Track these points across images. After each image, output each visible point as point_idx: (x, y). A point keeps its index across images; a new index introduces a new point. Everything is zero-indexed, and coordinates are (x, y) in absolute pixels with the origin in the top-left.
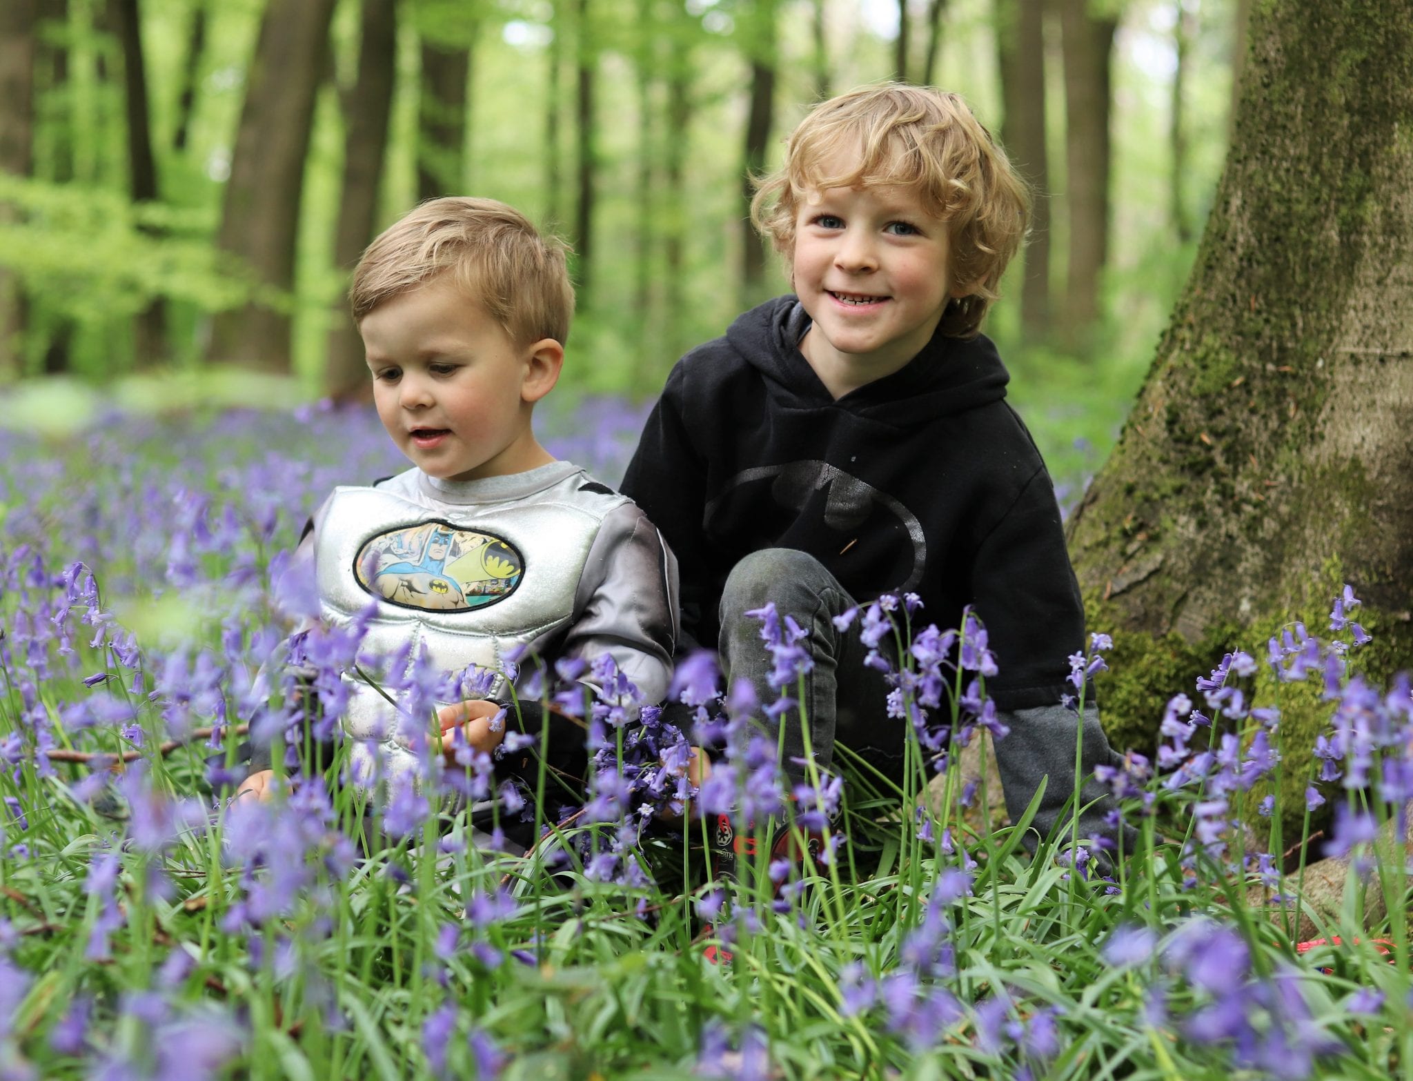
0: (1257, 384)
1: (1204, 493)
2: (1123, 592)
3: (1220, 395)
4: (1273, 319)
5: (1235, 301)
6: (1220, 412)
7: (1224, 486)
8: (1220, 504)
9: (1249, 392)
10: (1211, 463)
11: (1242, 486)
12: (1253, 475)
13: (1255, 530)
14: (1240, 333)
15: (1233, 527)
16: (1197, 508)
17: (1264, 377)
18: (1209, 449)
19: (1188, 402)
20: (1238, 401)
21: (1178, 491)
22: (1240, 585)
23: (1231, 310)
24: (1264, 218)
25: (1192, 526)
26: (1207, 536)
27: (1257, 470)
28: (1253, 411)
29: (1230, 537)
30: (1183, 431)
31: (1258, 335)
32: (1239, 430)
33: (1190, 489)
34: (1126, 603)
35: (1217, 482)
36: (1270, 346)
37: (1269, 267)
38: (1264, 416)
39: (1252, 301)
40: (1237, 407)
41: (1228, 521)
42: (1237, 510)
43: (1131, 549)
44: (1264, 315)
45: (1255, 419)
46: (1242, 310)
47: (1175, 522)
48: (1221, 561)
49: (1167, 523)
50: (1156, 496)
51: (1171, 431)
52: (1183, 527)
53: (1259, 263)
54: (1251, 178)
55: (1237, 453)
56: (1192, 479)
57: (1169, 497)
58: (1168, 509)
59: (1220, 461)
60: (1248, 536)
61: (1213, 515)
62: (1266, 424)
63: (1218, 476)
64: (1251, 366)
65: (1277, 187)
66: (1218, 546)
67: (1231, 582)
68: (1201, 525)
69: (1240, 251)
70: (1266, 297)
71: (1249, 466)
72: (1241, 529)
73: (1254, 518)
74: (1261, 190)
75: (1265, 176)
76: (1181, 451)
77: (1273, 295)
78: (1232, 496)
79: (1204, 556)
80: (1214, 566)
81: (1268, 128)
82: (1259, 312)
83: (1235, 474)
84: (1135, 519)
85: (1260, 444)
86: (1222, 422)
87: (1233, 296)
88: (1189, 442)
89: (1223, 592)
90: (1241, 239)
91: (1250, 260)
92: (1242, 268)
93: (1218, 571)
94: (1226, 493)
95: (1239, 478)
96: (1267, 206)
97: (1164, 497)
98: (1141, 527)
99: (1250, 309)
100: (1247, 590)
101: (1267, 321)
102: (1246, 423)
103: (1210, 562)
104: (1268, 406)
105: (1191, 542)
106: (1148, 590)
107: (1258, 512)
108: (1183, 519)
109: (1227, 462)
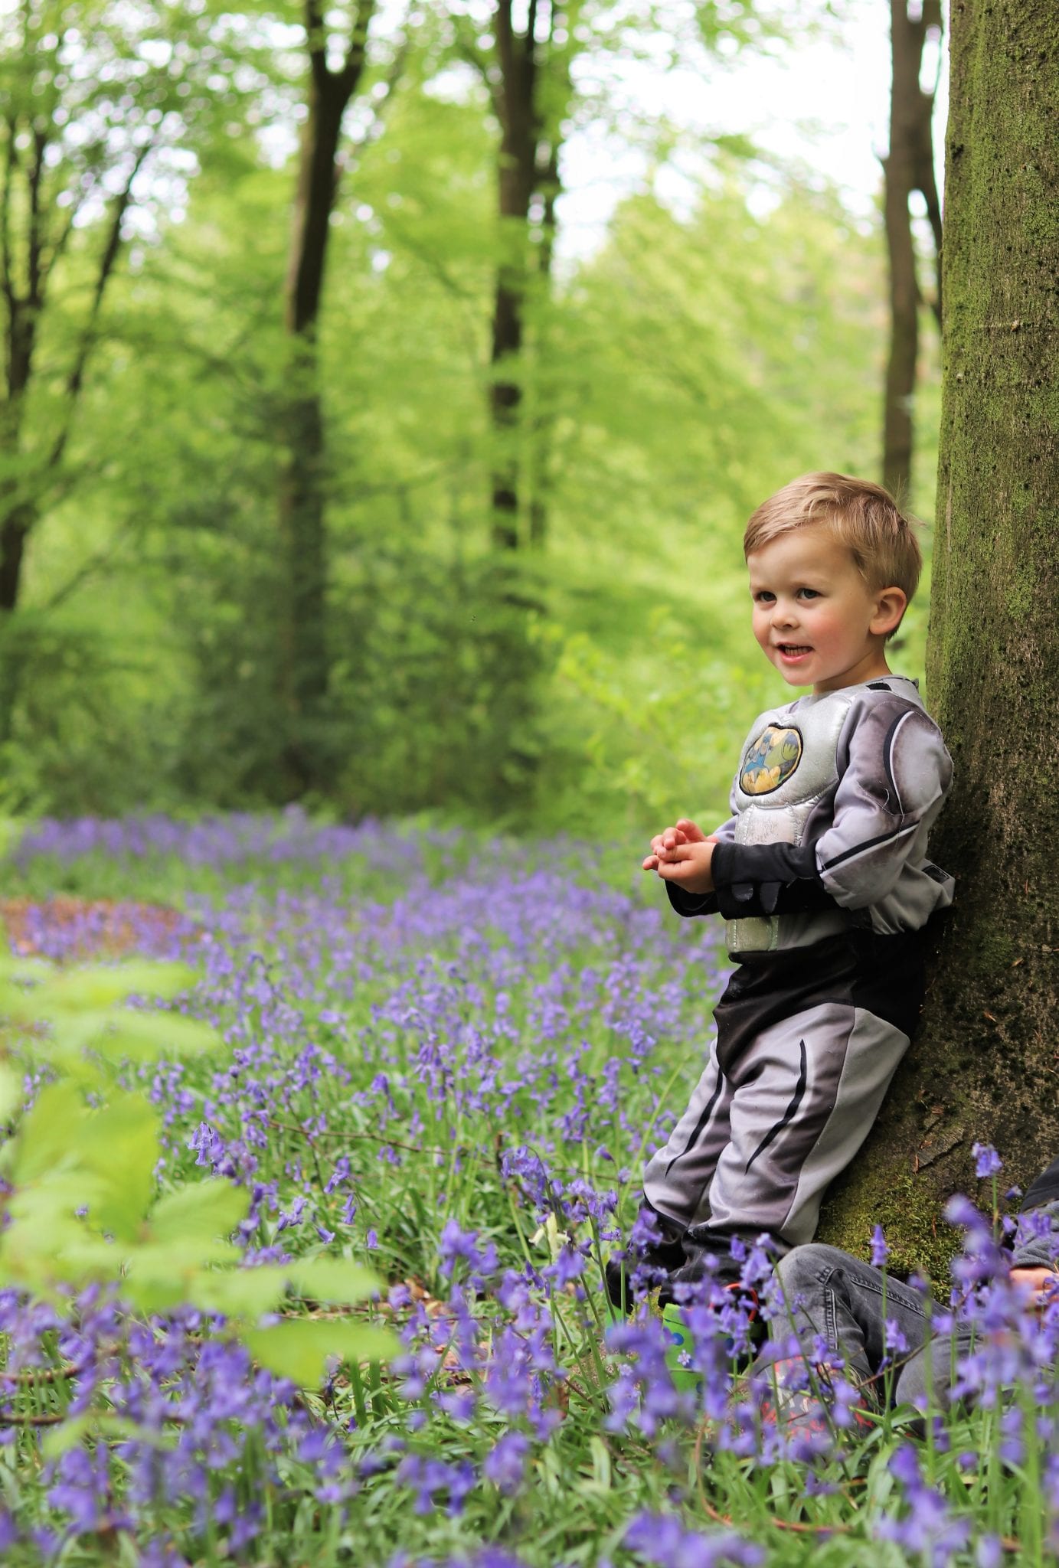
0: (1034, 963)
1: (993, 1068)
2: (930, 1164)
3: (999, 975)
4: (1047, 904)
5: (1007, 887)
6: (1001, 991)
7: (1014, 1060)
8: (1012, 1079)
9: (1027, 972)
10: (995, 1039)
11: (1031, 1061)
12: (1040, 1049)
13: (1050, 1101)
14: (1015, 917)
15: (1027, 1100)
16: (988, 1082)
17: (1040, 957)
18: (992, 1025)
19: (966, 982)
20: (1017, 980)
21: (965, 1066)
22: (1039, 1154)
23: (1003, 896)
24: (1033, 809)
25: (987, 1098)
26: (1003, 1109)
27: (1043, 1045)
28: (1032, 990)
29: (1025, 1108)
30: (962, 1008)
31: (1033, 919)
32: (1021, 1008)
33: (977, 1065)
34: (934, 1175)
35: (1005, 1058)
36: (1045, 928)
37: (1039, 855)
38: (1042, 994)
39: (1025, 886)
40: (1015, 986)
41: (1022, 1095)
42: (1030, 1084)
43: (929, 1122)
44: (1038, 900)
45: (1034, 997)
46: (1015, 896)
47: (968, 1096)
48: (1018, 1132)
49: (961, 1098)
50: (944, 1071)
51: (950, 1010)
52: (977, 1101)
53: (1028, 851)
54: (1014, 771)
55: (1021, 1029)
56: (978, 1055)
57: (957, 1072)
58: (957, 1084)
59: (1005, 1037)
60: (1042, 1108)
61: (1007, 1089)
62: (1045, 1001)
63: (1004, 1051)
64: (1027, 947)
65: (1045, 780)
66: (1014, 1117)
67: (1029, 1151)
68: (996, 1098)
69: (1008, 839)
70: (1037, 883)
71: (1035, 1041)
72: (1035, 1101)
73: (1047, 1091)
74: (1027, 783)
75: (1030, 770)
76: (964, 1029)
77: (1045, 882)
78: (1024, 1071)
79: (1002, 1127)
80: (1011, 1138)
81: (1029, 725)
82: (1033, 897)
83: (1022, 1050)
84: (926, 1094)
85: (1042, 1020)
86: (1005, 1000)
87: (1004, 882)
88: (971, 1020)
89: (1023, 1161)
90: (1008, 828)
91: (1019, 849)
92: (1012, 857)
93: (1016, 1141)
94: (1017, 1068)
95: (1027, 1053)
96: (1034, 797)
97: (951, 1072)
98: (933, 1101)
99: (1024, 894)
100: (1046, 1158)
101: (1041, 905)
102: (1027, 1001)
103: (1008, 1134)
104: (1046, 984)
105: (989, 1115)
106: (953, 1162)
107: (1050, 1084)
108: (976, 1094)
109: (1012, 1038)
